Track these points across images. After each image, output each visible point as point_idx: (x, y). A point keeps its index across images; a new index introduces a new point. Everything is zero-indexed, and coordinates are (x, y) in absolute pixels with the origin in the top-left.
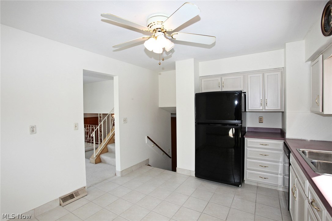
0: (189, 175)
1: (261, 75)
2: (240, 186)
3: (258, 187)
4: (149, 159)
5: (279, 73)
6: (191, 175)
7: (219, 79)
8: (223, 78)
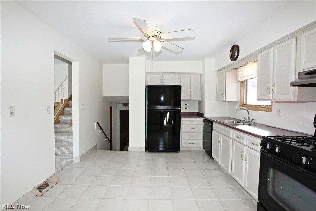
0: (140, 151)
1: (189, 76)
2: (179, 151)
3: (188, 151)
4: (97, 144)
5: (199, 76)
6: (142, 151)
7: (161, 76)
8: (164, 75)
